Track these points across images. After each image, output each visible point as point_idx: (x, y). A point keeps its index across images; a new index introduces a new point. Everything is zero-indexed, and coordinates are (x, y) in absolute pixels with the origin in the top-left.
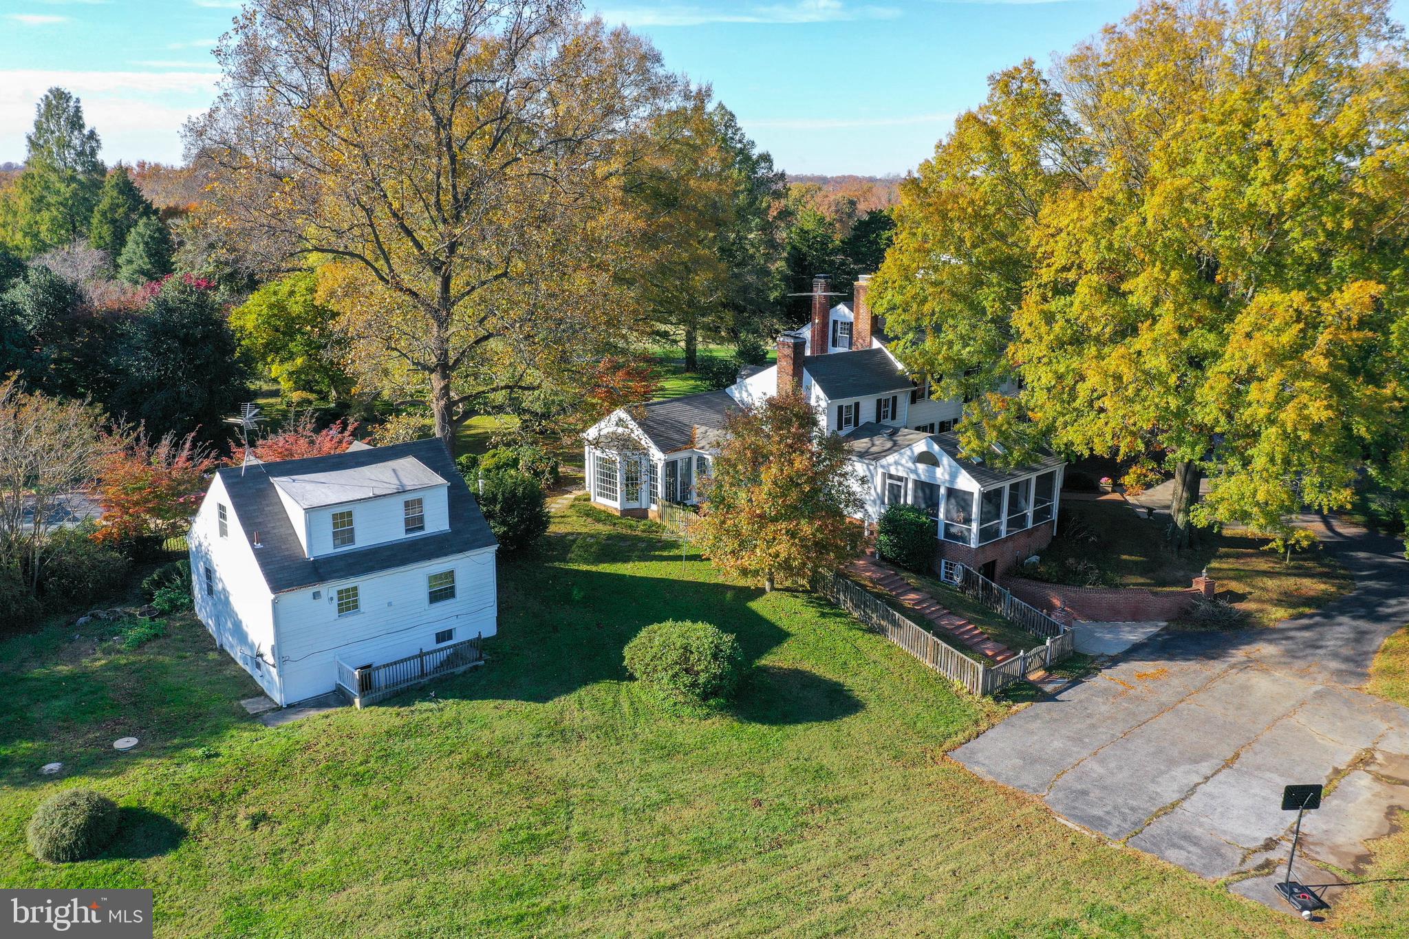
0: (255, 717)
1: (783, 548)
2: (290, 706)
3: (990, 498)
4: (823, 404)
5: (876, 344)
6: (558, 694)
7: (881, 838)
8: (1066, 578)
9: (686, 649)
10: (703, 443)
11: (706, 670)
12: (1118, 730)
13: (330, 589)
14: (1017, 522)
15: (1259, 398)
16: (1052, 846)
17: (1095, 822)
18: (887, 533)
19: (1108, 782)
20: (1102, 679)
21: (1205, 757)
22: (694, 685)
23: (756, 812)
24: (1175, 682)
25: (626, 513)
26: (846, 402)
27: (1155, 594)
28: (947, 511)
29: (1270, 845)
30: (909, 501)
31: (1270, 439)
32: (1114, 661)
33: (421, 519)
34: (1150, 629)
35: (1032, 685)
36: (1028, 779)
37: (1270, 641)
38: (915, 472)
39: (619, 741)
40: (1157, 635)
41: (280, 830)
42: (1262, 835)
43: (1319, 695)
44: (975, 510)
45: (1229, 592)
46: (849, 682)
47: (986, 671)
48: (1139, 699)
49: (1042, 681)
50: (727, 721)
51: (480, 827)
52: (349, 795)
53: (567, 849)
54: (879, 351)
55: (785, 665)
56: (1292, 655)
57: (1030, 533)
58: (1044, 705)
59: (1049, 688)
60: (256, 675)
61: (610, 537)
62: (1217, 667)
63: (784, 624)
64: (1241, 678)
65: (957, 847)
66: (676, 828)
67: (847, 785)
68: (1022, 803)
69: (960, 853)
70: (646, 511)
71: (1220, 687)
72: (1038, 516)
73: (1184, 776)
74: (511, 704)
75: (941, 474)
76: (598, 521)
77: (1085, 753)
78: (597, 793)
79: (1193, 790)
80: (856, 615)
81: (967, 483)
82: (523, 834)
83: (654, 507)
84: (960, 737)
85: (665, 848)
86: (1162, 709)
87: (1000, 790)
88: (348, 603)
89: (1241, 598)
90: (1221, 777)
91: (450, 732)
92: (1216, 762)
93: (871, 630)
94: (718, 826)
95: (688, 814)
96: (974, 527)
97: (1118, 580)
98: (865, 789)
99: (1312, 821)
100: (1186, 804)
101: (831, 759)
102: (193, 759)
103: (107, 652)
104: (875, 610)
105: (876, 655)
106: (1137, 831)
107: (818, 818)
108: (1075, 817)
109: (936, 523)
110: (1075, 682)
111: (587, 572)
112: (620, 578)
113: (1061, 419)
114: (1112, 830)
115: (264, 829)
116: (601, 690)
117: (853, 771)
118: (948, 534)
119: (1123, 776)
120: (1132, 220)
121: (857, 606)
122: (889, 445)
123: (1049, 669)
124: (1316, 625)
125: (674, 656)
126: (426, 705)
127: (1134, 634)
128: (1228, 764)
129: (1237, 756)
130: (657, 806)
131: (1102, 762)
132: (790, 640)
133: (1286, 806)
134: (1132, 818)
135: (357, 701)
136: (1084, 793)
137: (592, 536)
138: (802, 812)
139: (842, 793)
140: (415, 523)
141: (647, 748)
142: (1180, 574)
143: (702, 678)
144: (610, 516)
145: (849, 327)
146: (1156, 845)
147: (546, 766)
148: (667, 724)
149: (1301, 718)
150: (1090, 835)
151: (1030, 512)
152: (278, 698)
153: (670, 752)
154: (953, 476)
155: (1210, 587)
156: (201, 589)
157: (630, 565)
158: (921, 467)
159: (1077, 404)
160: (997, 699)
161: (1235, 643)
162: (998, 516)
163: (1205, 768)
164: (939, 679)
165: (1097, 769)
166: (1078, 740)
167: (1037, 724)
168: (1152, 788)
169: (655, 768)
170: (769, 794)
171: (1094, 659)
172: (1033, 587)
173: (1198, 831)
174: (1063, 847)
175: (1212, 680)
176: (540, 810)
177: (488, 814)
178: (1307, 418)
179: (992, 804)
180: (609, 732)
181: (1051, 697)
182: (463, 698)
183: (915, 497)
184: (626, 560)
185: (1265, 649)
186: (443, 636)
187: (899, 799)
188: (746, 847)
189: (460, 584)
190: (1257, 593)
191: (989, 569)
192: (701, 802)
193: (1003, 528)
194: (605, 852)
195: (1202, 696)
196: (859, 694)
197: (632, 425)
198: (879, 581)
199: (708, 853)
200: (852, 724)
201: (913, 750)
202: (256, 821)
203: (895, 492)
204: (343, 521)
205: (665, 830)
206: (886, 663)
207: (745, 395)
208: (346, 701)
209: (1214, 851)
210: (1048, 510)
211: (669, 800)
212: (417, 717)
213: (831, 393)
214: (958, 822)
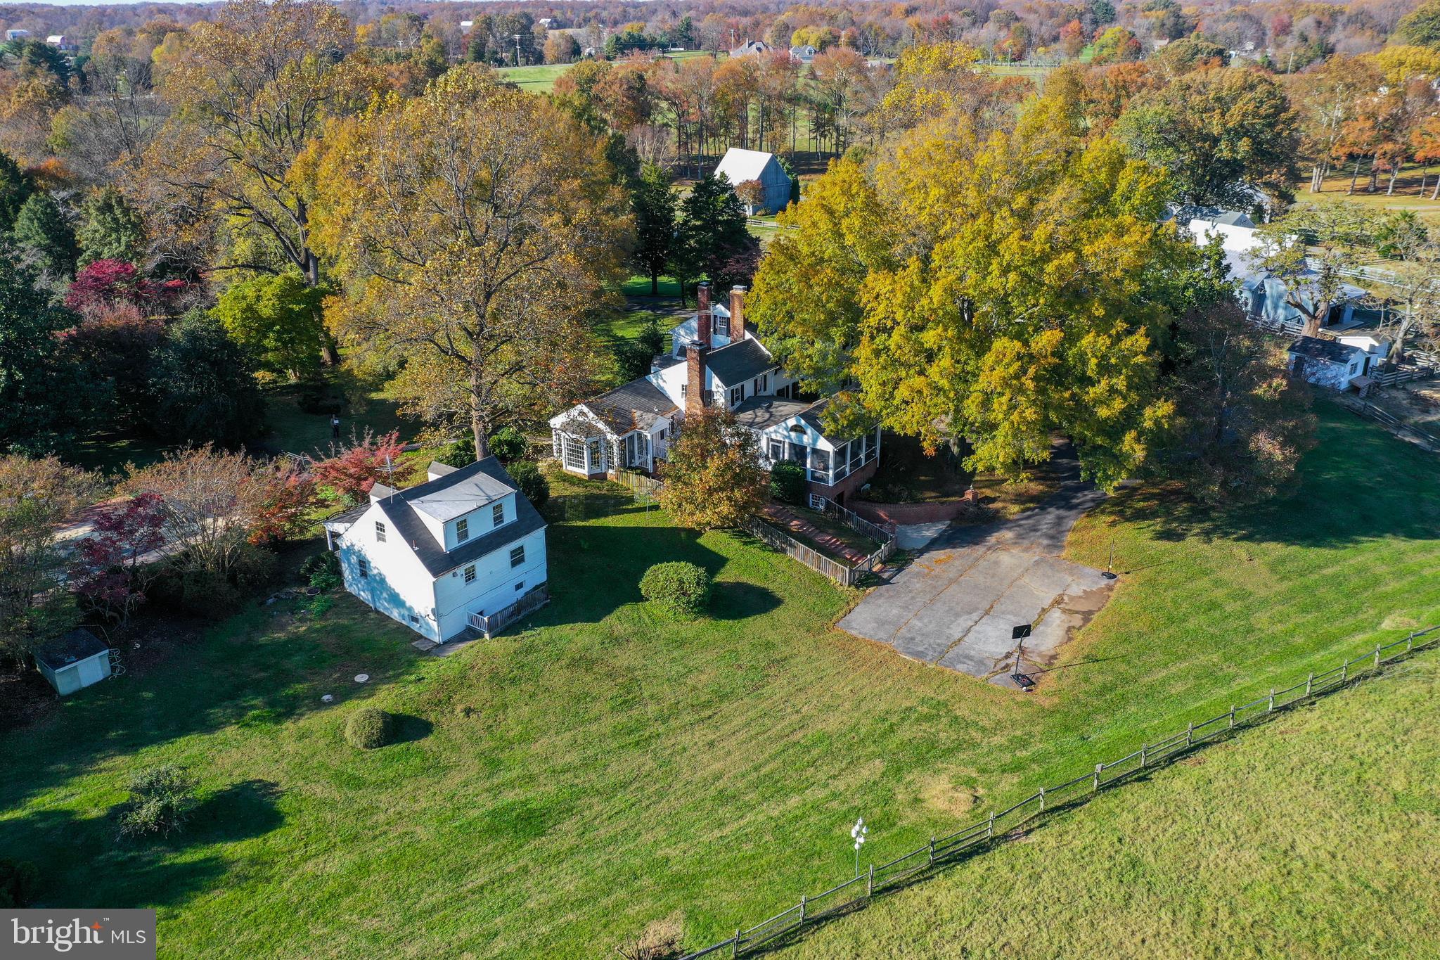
0: (428, 652)
1: (725, 509)
2: (445, 643)
3: (840, 454)
4: (721, 390)
5: (748, 336)
6: (605, 615)
7: (809, 678)
8: (889, 499)
9: (681, 581)
10: (641, 424)
11: (695, 593)
12: (928, 597)
13: (461, 570)
14: (856, 464)
15: (999, 405)
16: (899, 670)
17: (919, 655)
18: (775, 481)
19: (924, 631)
20: (915, 566)
21: (976, 609)
22: (689, 602)
23: (740, 672)
24: (957, 563)
25: (592, 477)
26: (734, 387)
27: (942, 503)
28: (812, 463)
29: (1008, 656)
30: (786, 457)
31: (1005, 427)
32: (921, 552)
33: (501, 516)
34: (941, 527)
35: (876, 575)
36: (882, 635)
37: (1009, 529)
38: (789, 437)
39: (650, 640)
40: (945, 531)
41: (482, 715)
42: (1004, 651)
43: (1037, 563)
44: (831, 463)
45: (986, 497)
46: (771, 587)
47: (851, 571)
48: (937, 577)
49: (881, 571)
50: (708, 620)
51: (594, 699)
52: (511, 692)
53: (646, 705)
54: (750, 341)
55: (731, 580)
56: (1020, 537)
57: (863, 469)
58: (884, 587)
59: (885, 576)
60: (415, 627)
61: (587, 497)
62: (980, 549)
63: (724, 553)
64: (992, 556)
65: (851, 677)
66: (700, 686)
67: (785, 651)
68: (881, 648)
69: (853, 680)
70: (605, 474)
71: (982, 563)
72: (868, 457)
73: (964, 622)
74: (579, 625)
75: (806, 439)
76: (574, 484)
77: (910, 615)
78: (649, 672)
79: (969, 630)
80: (765, 541)
81: (824, 445)
82: (619, 700)
83: (611, 471)
84: (841, 614)
85: (698, 698)
86: (951, 582)
87: (868, 643)
88: (470, 576)
89: (993, 500)
90: (983, 620)
91: (550, 648)
92: (980, 613)
93: (776, 551)
94: (722, 681)
95: (703, 677)
96: (831, 473)
97: (919, 496)
98: (795, 651)
99: (1027, 642)
100: (966, 639)
101: (772, 636)
102: (411, 682)
103: (302, 620)
104: (779, 538)
105: (783, 567)
106: (942, 655)
107: (773, 671)
108: (911, 654)
109: (805, 470)
110: (900, 570)
111: (584, 527)
112: (607, 529)
113: (885, 412)
114: (929, 657)
115: (474, 716)
116: (626, 609)
117: (786, 642)
118: (813, 477)
119: (932, 627)
120: (924, 301)
121: (765, 536)
122: (767, 415)
123: (884, 563)
124: (1036, 515)
125: (674, 586)
126: (529, 633)
127: (930, 532)
128: (987, 613)
129: (992, 607)
130: (685, 675)
131: (920, 619)
132: (730, 563)
133: (1015, 637)
134: (939, 650)
135: (487, 636)
136: (913, 639)
137: (574, 497)
138: (764, 669)
139: (783, 655)
140: (498, 519)
141: (668, 642)
142: (957, 487)
143: (693, 599)
144: (580, 480)
145: (728, 321)
146: (951, 664)
147: (615, 661)
148: (674, 627)
149: (1026, 579)
150: (918, 662)
151: (862, 456)
152: (437, 639)
153: (682, 643)
154: (815, 441)
155: (975, 496)
156: (352, 572)
157: (610, 519)
158: (793, 434)
159: (895, 402)
160: (857, 587)
161: (989, 532)
162: (844, 463)
163: (975, 616)
164: (823, 578)
165: (917, 624)
166: (906, 608)
167: (880, 601)
168: (948, 631)
169: (675, 654)
170: (744, 660)
171: (910, 552)
172: (867, 506)
173: (972, 653)
174: (905, 670)
175: (977, 559)
176: (622, 686)
177: (595, 692)
178: (1025, 418)
179: (865, 652)
180: (643, 635)
181: (887, 582)
182: (550, 625)
183: (790, 454)
184: (606, 515)
185: (1007, 535)
186: (519, 586)
187: (815, 655)
188: (740, 691)
189: (527, 553)
190: (1003, 496)
191: (840, 498)
192: (708, 670)
193: (848, 469)
194: (667, 704)
195: (973, 571)
196: (778, 594)
197: (591, 415)
198: (774, 515)
199: (722, 698)
200: (778, 613)
201: (817, 625)
202: (468, 712)
203: (776, 451)
204: (461, 525)
205: (694, 689)
206: (789, 571)
207: (660, 381)
208: (479, 636)
209: (981, 662)
210: (874, 451)
211: (690, 671)
212: (527, 641)
213: (726, 381)
214: (849, 663)
